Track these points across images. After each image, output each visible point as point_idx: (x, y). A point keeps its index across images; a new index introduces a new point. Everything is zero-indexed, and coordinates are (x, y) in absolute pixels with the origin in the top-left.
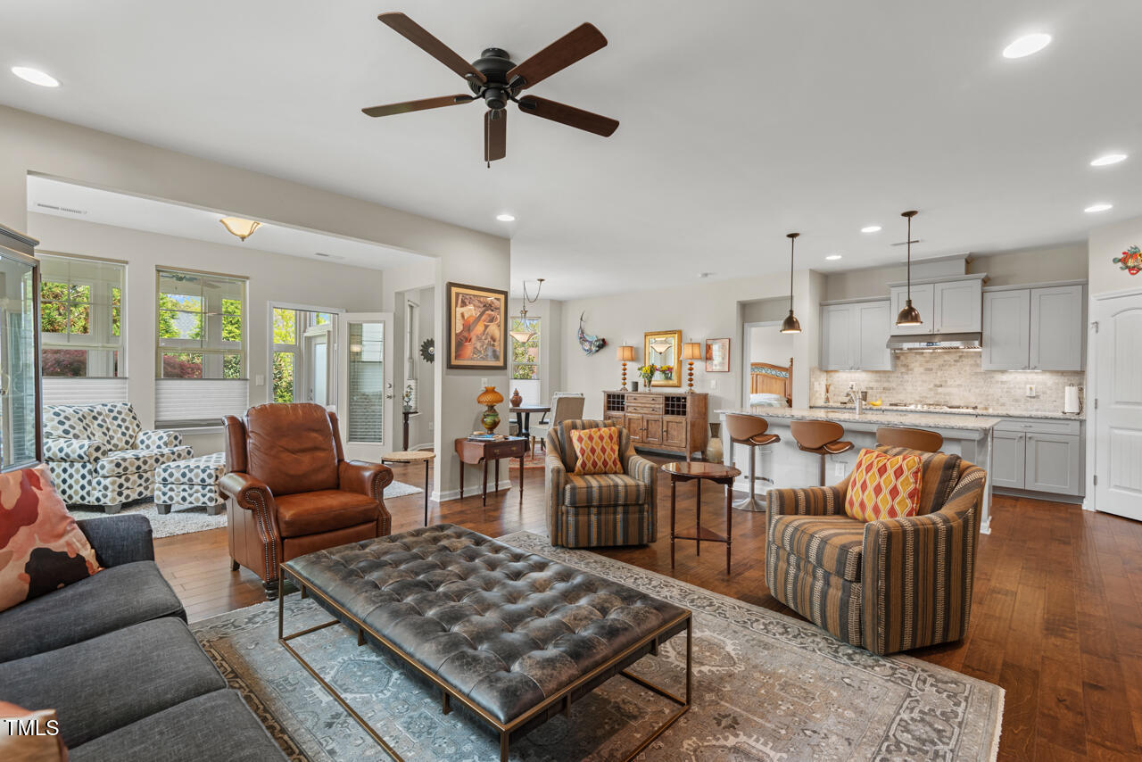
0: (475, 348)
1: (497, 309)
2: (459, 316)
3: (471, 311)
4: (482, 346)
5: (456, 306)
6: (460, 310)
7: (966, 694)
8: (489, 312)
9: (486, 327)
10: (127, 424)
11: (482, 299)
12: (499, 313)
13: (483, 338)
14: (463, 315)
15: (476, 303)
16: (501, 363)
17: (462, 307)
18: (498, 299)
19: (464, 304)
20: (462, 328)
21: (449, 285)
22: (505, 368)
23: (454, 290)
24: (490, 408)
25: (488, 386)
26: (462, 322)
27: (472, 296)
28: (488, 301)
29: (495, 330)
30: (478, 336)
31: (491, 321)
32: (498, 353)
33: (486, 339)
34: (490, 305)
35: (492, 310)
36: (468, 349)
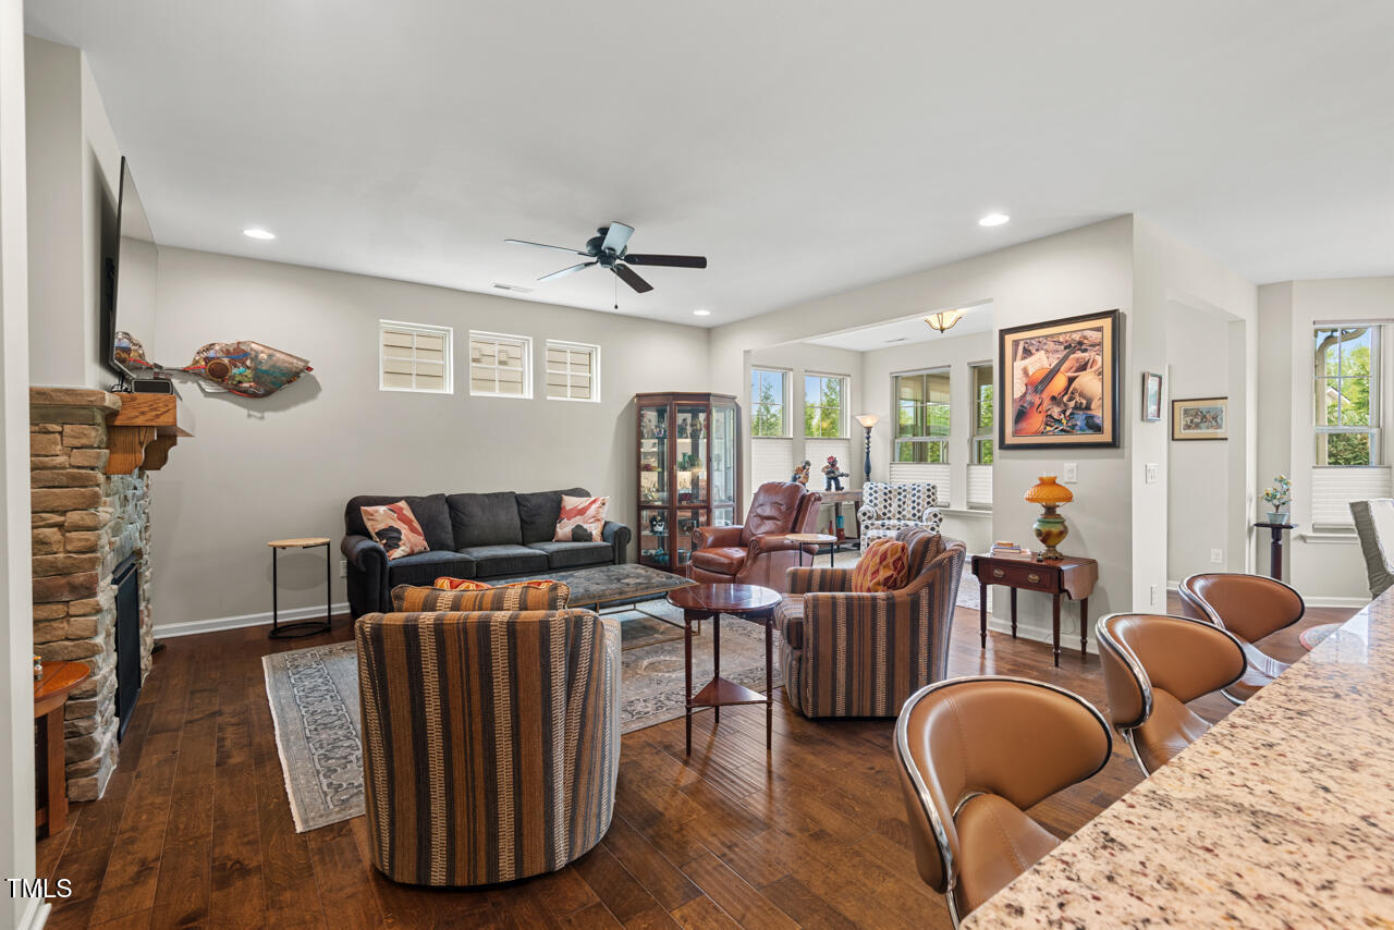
0: (1051, 416)
1: (1093, 346)
2: (1018, 373)
3: (1040, 362)
4: (1064, 412)
5: (1014, 359)
6: (1020, 364)
7: (328, 798)
8: (1079, 354)
9: (1071, 380)
10: (920, 501)
11: (1061, 339)
12: (1101, 353)
13: (1065, 399)
14: (1025, 371)
15: (1051, 346)
16: (1106, 437)
17: (1023, 358)
18: (1099, 329)
19: (1027, 353)
20: (1024, 389)
21: (1003, 333)
22: (1114, 444)
23: (1009, 338)
24: (1050, 510)
25: (1045, 476)
26: (1025, 380)
27: (1046, 337)
28: (1077, 337)
29: (1090, 383)
30: (1053, 398)
31: (1083, 368)
32: (1098, 421)
33: (1070, 400)
34: (1080, 343)
35: (1085, 351)
36: (1036, 421)
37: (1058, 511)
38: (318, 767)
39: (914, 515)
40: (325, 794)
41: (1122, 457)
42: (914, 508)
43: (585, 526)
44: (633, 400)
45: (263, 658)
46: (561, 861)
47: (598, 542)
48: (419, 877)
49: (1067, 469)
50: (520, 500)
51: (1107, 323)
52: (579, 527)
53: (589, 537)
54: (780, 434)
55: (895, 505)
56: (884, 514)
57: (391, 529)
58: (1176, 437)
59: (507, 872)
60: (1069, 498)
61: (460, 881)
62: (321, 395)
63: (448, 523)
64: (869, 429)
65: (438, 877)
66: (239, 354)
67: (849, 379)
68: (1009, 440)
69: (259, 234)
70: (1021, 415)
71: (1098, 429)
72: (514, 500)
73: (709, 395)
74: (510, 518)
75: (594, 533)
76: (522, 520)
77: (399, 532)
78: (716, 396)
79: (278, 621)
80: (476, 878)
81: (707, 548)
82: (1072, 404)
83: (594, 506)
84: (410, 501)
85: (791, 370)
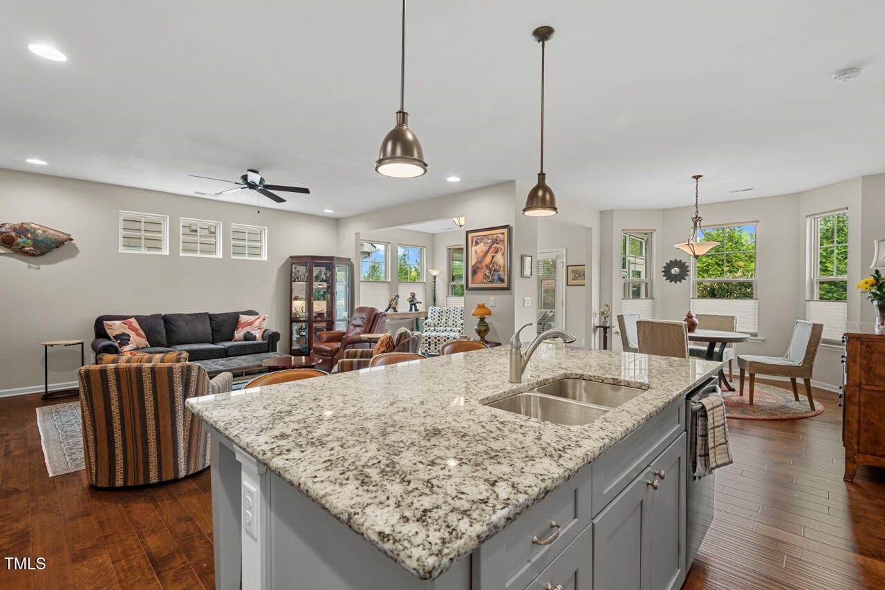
0: (485, 274)
1: (501, 241)
2: (473, 253)
3: (481, 248)
4: (490, 272)
5: (472, 246)
6: (474, 248)
7: (69, 464)
8: (496, 245)
9: (493, 257)
10: (457, 317)
11: (490, 237)
12: (504, 245)
13: (491, 266)
14: (476, 252)
15: (486, 240)
16: (505, 285)
17: (475, 246)
19: (477, 243)
20: (475, 261)
21: (467, 233)
22: (508, 288)
23: (470, 235)
24: (482, 320)
25: (480, 303)
26: (476, 256)
27: (484, 236)
28: (495, 236)
29: (500, 259)
30: (486, 265)
31: (497, 252)
32: (502, 277)
33: (493, 266)
34: (496, 240)
35: (498, 243)
36: (480, 276)
37: (486, 320)
38: (65, 452)
39: (453, 324)
40: (68, 462)
41: (511, 294)
42: (453, 320)
43: (252, 332)
44: (288, 259)
45: (37, 409)
46: (182, 474)
47: (259, 341)
48: (109, 483)
49: (492, 300)
50: (212, 318)
51: (505, 231)
52: (248, 332)
53: (254, 338)
54: (383, 279)
55: (444, 319)
56: (438, 324)
57: (124, 334)
58: (569, 284)
59: (154, 478)
60: (490, 314)
61: (130, 483)
62: (79, 256)
63: (163, 331)
64: (435, 277)
65: (119, 482)
66: (22, 230)
67: (425, 249)
68: (471, 285)
69: (36, 162)
70: (474, 273)
71: (502, 280)
72: (208, 317)
73: (333, 257)
74: (206, 328)
75: (257, 336)
76: (213, 329)
77: (129, 336)
78: (337, 258)
79: (48, 390)
80: (138, 481)
81: (322, 343)
82: (493, 269)
83: (258, 321)
84: (138, 318)
85: (389, 243)
